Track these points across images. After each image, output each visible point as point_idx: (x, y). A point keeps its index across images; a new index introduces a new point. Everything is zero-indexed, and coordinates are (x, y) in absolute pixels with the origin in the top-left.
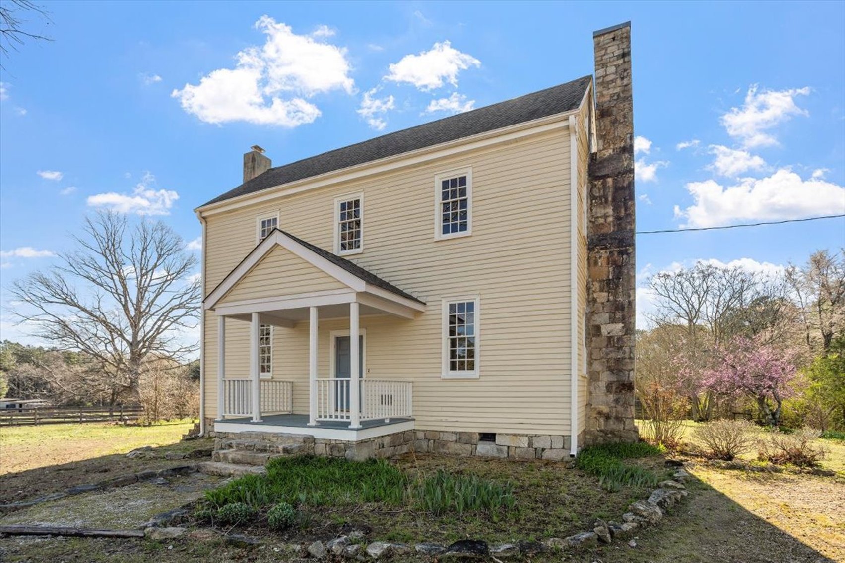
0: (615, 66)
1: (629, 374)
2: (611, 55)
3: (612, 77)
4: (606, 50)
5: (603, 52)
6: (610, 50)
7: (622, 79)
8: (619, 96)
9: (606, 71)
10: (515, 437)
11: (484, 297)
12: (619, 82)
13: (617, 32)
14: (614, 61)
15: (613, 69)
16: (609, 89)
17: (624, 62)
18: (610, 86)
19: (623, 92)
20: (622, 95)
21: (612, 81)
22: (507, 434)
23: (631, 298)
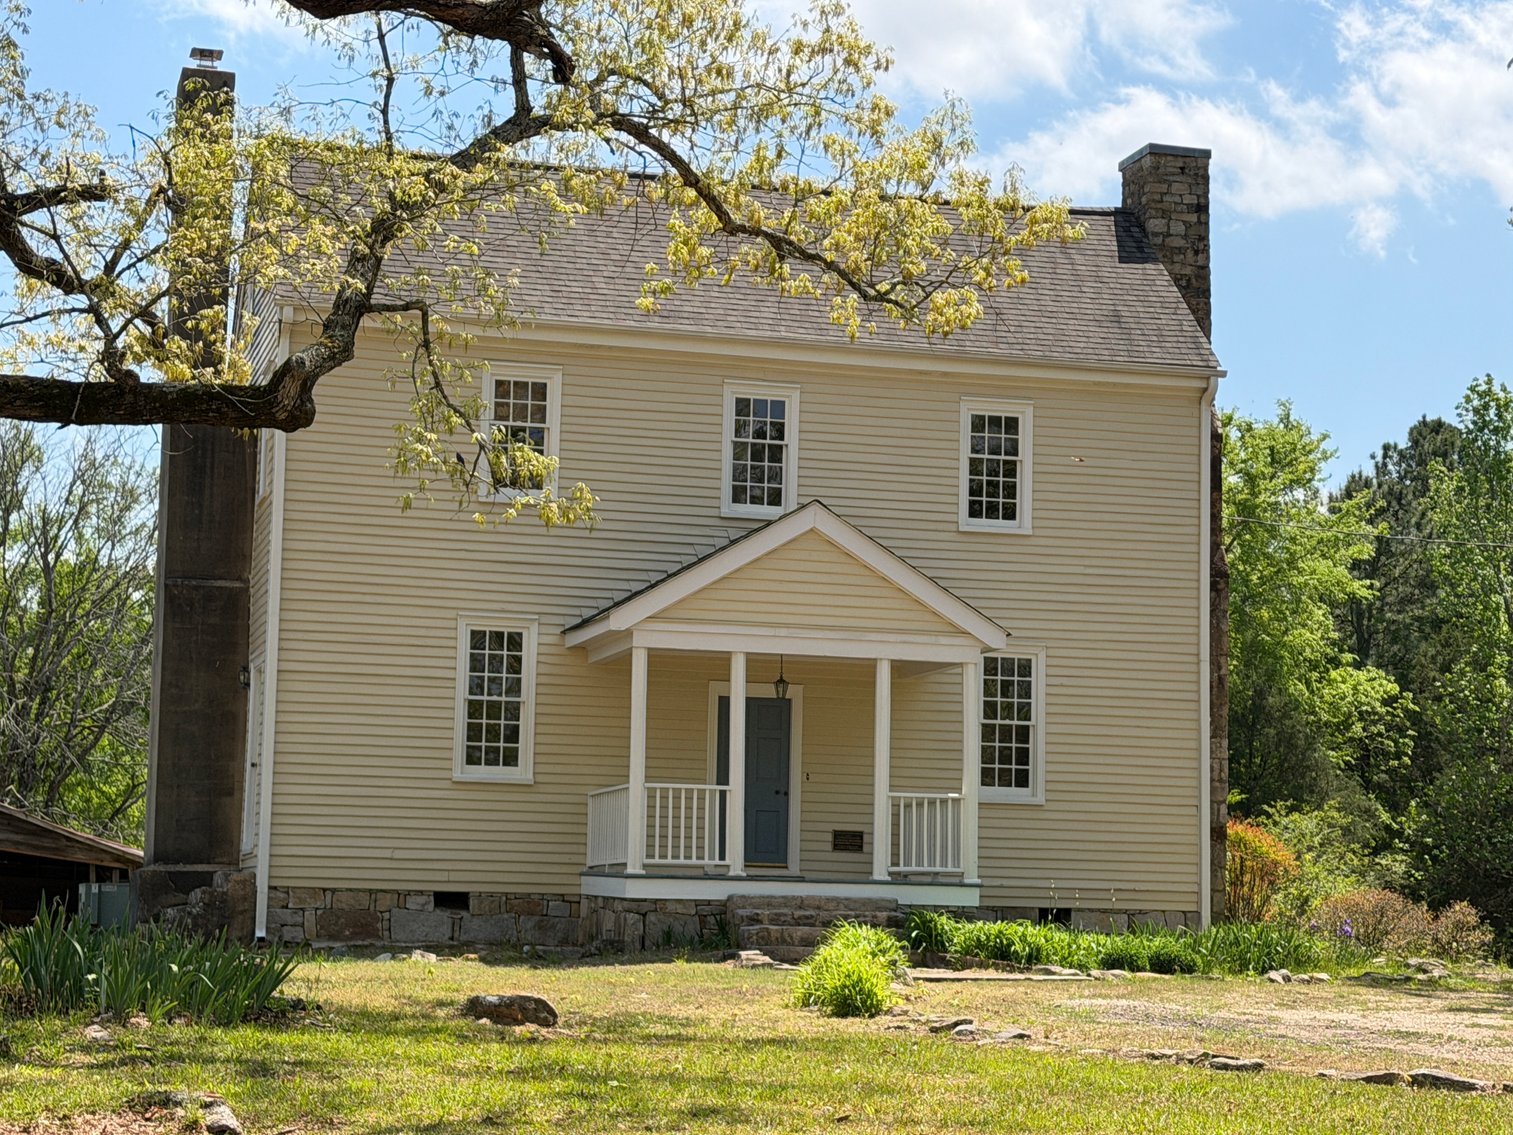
0: (1184, 222)
1: (1219, 810)
2: (1178, 199)
3: (1179, 242)
4: (1170, 185)
5: (1164, 188)
6: (1175, 187)
7: (1196, 253)
8: (1189, 281)
9: (1169, 228)
10: (1104, 916)
11: (1051, 652)
12: (1190, 254)
13: (1187, 160)
14: (1182, 212)
15: (1180, 228)
16: (1173, 262)
17: (1199, 222)
18: (1176, 259)
19: (1198, 277)
20: (1193, 281)
21: (1180, 250)
22: (1091, 910)
23: (1223, 672)
